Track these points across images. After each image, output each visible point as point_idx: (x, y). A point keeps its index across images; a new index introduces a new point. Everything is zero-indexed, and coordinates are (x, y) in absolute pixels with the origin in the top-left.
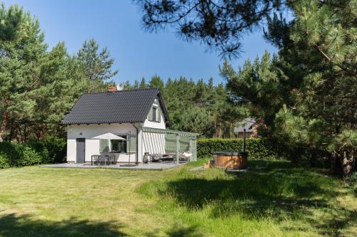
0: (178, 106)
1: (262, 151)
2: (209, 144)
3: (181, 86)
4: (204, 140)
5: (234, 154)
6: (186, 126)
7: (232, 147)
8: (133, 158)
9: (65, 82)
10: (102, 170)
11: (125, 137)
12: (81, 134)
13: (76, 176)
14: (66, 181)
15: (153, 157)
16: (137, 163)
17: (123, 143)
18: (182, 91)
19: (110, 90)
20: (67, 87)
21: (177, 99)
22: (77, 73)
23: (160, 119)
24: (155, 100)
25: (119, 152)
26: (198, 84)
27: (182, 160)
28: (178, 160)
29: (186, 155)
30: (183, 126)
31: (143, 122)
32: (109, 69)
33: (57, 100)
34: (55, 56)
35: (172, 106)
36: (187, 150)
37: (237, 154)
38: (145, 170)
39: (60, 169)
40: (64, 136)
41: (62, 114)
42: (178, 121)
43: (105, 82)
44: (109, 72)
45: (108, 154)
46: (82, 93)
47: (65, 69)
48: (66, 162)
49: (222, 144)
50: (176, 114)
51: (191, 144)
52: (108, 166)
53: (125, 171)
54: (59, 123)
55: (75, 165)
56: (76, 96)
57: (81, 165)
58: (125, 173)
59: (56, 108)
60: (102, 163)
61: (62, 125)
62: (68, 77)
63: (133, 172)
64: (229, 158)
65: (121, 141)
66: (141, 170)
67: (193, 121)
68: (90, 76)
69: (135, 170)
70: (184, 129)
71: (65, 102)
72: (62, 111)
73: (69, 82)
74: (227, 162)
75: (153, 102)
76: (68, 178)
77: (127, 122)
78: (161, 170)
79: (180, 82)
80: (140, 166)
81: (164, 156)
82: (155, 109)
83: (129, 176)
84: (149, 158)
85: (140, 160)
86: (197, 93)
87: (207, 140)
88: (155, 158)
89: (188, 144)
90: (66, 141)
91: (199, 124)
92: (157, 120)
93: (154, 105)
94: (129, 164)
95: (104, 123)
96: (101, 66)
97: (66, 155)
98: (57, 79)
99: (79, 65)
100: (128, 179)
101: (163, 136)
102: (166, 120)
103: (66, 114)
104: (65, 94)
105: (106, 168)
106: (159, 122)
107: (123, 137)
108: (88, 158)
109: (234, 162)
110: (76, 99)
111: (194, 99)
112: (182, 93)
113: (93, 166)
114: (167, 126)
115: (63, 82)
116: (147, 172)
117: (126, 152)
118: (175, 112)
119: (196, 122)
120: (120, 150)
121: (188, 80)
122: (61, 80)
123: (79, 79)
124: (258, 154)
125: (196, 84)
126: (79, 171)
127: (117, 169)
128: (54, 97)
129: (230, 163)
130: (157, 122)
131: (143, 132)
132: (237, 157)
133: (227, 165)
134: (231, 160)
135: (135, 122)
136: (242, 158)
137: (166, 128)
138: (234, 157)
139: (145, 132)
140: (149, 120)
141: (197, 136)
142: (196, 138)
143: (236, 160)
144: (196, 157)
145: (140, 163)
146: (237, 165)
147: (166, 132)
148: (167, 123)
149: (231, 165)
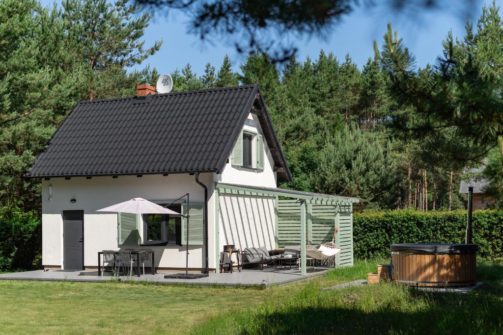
0: (311, 128)
2: (385, 226)
3: (322, 76)
4: (375, 213)
6: (331, 178)
7: (445, 233)
8: (195, 259)
9: (33, 75)
10: (124, 286)
11: (176, 207)
12: (74, 200)
13: (62, 298)
14: (40, 309)
15: (244, 256)
16: (206, 271)
17: (172, 222)
18: (326, 90)
19: (140, 94)
20: (40, 86)
21: (309, 111)
22: (62, 52)
23: (261, 162)
24: (250, 116)
25: (164, 245)
26: (367, 70)
27: (316, 264)
28: (304, 263)
29: (326, 251)
30: (323, 180)
31: (219, 171)
32: (139, 41)
33: (16, 121)
34: (10, 14)
35: (298, 128)
36: (329, 239)
38: (223, 286)
39: (26, 283)
40: (35, 206)
41: (28, 152)
42: (311, 166)
43: (130, 71)
44: (140, 47)
45: (137, 249)
46: (73, 103)
47: (34, 43)
48: (40, 267)
49: (420, 225)
50: (305, 151)
51: (337, 226)
52: (136, 278)
53: (176, 289)
54: (23, 176)
55: (61, 275)
56: (60, 110)
57: (74, 275)
58: (177, 295)
59: (15, 137)
60: (124, 271)
61: (28, 179)
62: (41, 63)
63: (194, 290)
65: (166, 217)
66: (215, 286)
67: (349, 166)
68: (93, 58)
69: (200, 286)
70: (323, 188)
71: (34, 123)
72: (28, 146)
73: (43, 76)
74: (421, 269)
75: (243, 120)
76: (43, 305)
77: (181, 172)
78: (261, 287)
79: (320, 67)
80: (212, 278)
81: (271, 253)
82: (248, 137)
83: (183, 300)
84: (234, 257)
85: (214, 263)
86: (364, 94)
87: (381, 214)
88: (251, 260)
89: (331, 223)
90: (40, 218)
91: (363, 174)
92: (254, 165)
93: (246, 128)
94: (186, 273)
95: (127, 174)
96: (119, 34)
97: (41, 252)
98: (16, 68)
99: (66, 33)
100: (180, 306)
101: (271, 204)
102: (277, 165)
103: (37, 152)
104: (33, 106)
105: (132, 283)
106: (259, 171)
107: (171, 207)
108: (90, 259)
109: (441, 266)
110: (60, 118)
111: (355, 110)
112: (323, 95)
113: (103, 278)
115: (29, 75)
116: (228, 292)
117: (178, 243)
118: (304, 144)
119: (356, 170)
120: (164, 238)
121: (341, 61)
122: (25, 70)
123: (68, 66)
125: (361, 69)
126: (69, 289)
127: (157, 284)
128: (11, 110)
129: (430, 271)
130: (254, 170)
131: (219, 194)
132: (446, 257)
133: (423, 276)
134: (432, 263)
135: (199, 172)
136: (461, 260)
137: (278, 186)
138: (439, 257)
139: (225, 194)
140: (233, 166)
141: (354, 204)
142: (351, 210)
143: (445, 263)
144: (352, 257)
145: (212, 270)
146: (447, 275)
147: (277, 194)
148: (278, 174)
149: (430, 276)
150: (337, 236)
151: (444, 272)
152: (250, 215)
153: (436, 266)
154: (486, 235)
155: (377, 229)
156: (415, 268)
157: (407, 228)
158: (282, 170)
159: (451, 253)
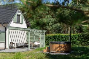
1: (86, 41)
5: (61, 43)
15: (17, 45)
16: (5, 48)
23: (22, 22)
24: (19, 10)
28: (29, 46)
29: (37, 43)
31: (8, 23)
36: (38, 41)
37: (63, 43)
51: (40, 37)
64: (58, 45)
74: (56, 48)
81: (25, 44)
82: (18, 16)
84: (13, 45)
85: (7, 46)
92: (20, 22)
93: (18, 13)
101: (25, 32)
106: (22, 24)
109: (61, 48)
114: (28, 26)
124: (84, 43)
129: (59, 49)
130: (20, 24)
131: (9, 29)
132: (63, 45)
133: (57, 50)
134: (59, 47)
135: (3, 23)
136: (67, 46)
137: (27, 28)
138: (61, 45)
139: (11, 29)
140: (14, 22)
141: (45, 32)
142: (44, 33)
143: (62, 47)
144: (44, 45)
145: (7, 48)
146: (63, 50)
147: (27, 30)
148: (27, 25)
149: (59, 50)
150: (40, 40)
151: (62, 49)
152: (19, 35)
153: (60, 47)
154: (78, 40)
155: (52, 38)
156: (55, 48)
157: (59, 38)
158: (28, 24)
159: (64, 44)
